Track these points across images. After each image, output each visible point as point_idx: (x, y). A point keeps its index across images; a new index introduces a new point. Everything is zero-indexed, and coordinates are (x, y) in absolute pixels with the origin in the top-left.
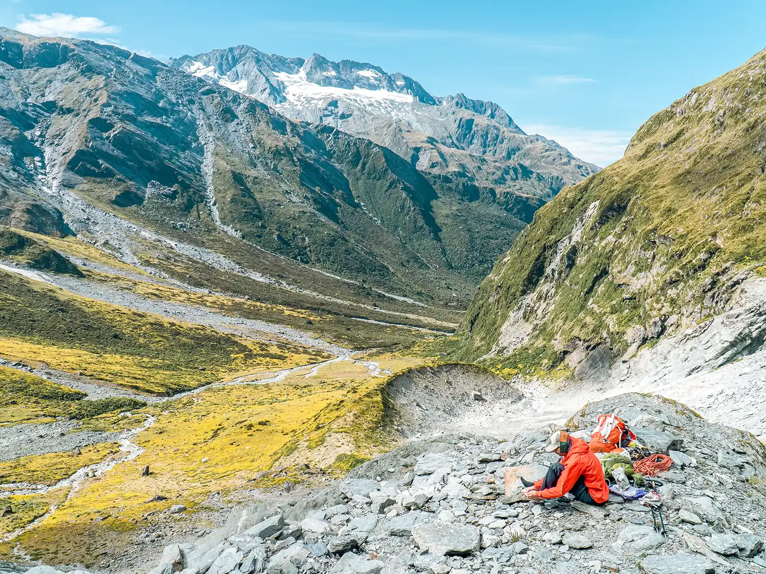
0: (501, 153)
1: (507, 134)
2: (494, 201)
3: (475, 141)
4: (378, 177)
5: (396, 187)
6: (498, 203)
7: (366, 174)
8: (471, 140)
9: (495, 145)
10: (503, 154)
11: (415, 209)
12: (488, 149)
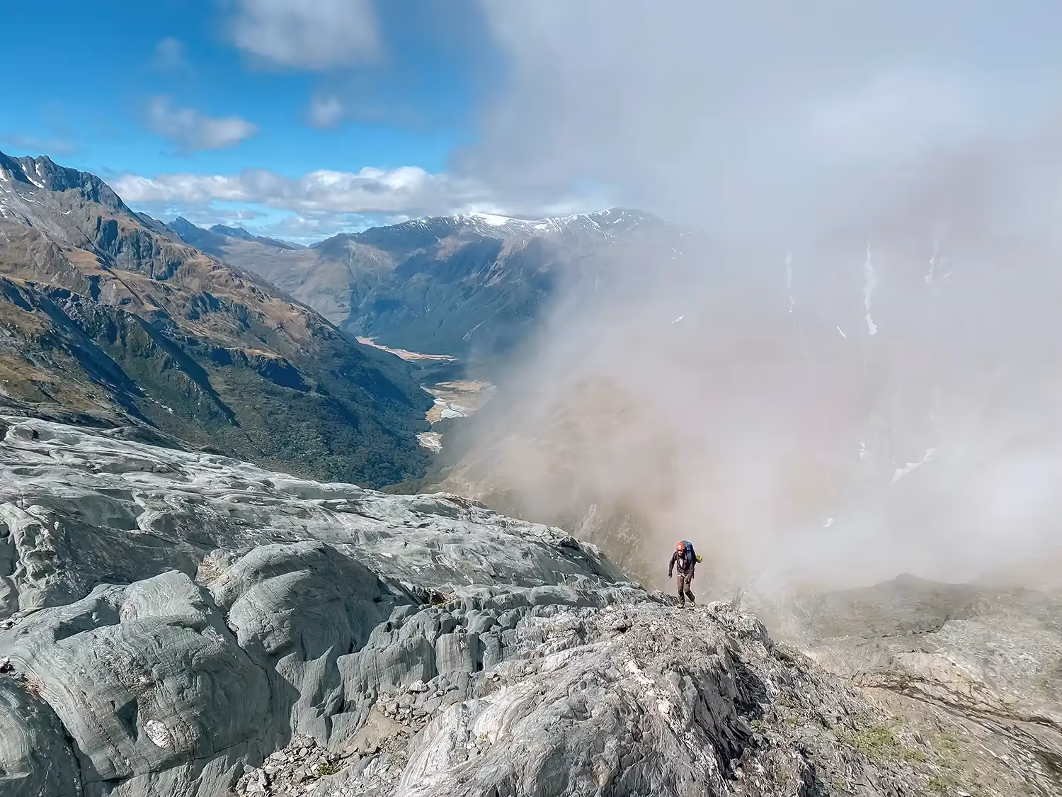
0: (161, 268)
1: (161, 244)
2: (247, 365)
3: (124, 249)
4: (145, 354)
5: (172, 366)
6: (251, 367)
7: (130, 351)
8: (119, 248)
9: (150, 257)
10: (164, 269)
11: (204, 393)
12: (143, 261)
